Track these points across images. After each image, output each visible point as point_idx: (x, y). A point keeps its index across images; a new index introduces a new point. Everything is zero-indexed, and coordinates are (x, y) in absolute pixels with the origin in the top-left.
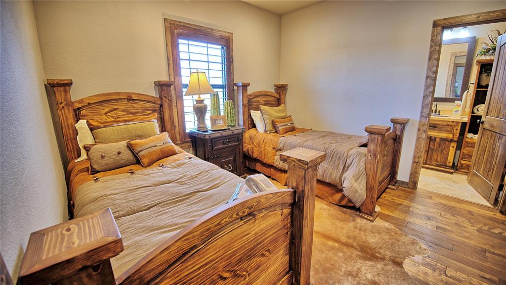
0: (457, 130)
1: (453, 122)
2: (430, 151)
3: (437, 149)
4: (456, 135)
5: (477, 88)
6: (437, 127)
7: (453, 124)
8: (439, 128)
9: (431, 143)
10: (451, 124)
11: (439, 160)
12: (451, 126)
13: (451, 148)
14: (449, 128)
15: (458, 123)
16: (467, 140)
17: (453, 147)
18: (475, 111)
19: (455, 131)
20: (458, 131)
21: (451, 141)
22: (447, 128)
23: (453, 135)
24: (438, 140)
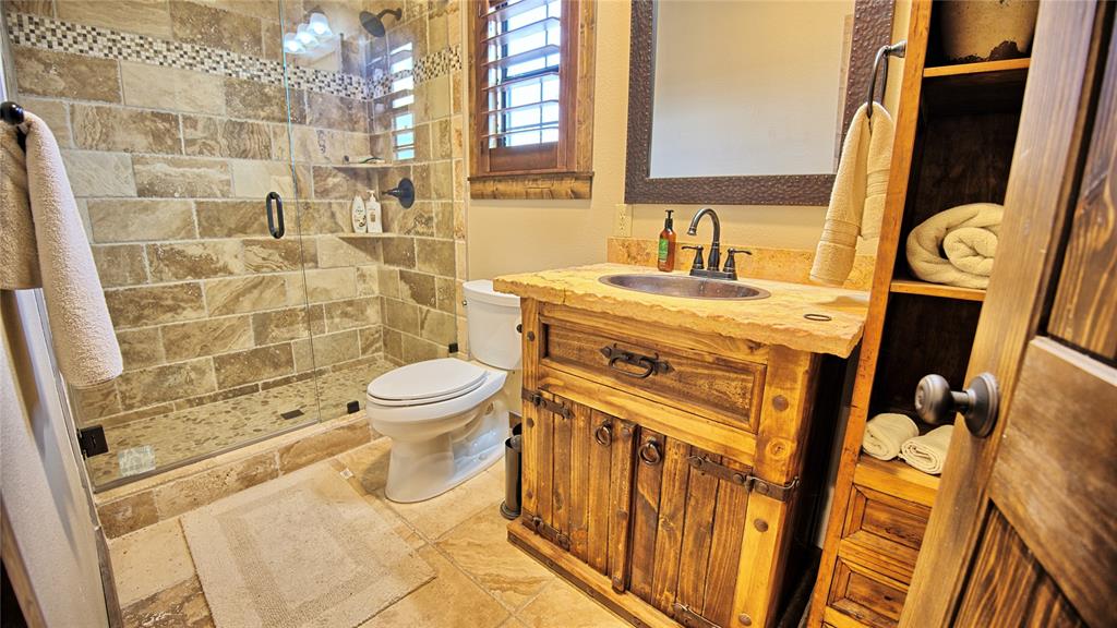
0: (780, 404)
1: (754, 346)
2: (640, 518)
3: (672, 517)
4: (779, 448)
5: (929, 63)
6: (668, 369)
7: (759, 358)
8: (681, 377)
9: (645, 470)
10: (740, 356)
11: (687, 584)
12: (744, 369)
13: (751, 533)
14: (731, 387)
15: (783, 354)
16: (864, 476)
17: (764, 527)
18: (921, 259)
19: (768, 417)
20: (792, 419)
21: (750, 480)
22: (721, 385)
23: (761, 444)
24: (673, 455)
